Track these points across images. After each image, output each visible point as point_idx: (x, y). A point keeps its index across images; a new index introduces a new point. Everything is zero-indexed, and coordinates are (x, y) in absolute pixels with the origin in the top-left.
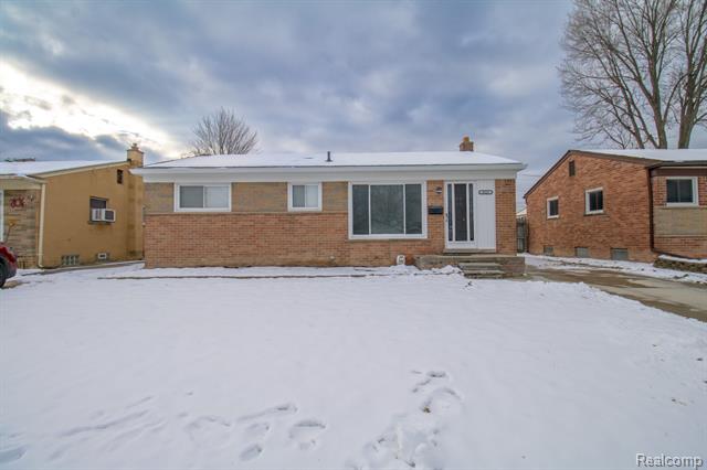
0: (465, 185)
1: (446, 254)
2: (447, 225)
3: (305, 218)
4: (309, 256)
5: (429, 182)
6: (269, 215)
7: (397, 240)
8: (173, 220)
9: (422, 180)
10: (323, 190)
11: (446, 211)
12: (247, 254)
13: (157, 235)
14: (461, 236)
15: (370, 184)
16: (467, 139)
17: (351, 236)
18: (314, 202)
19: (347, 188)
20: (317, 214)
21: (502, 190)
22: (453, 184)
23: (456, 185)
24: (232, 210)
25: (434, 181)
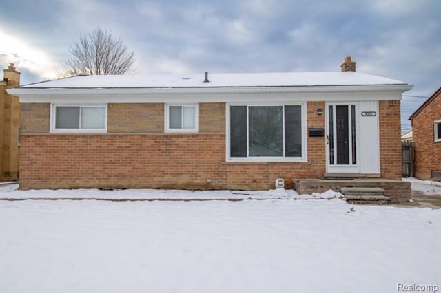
0: (347, 106)
1: (326, 178)
2: (328, 149)
3: (181, 139)
4: (185, 179)
5: (309, 104)
6: (145, 136)
7: (275, 163)
8: (48, 141)
9: (301, 101)
10: (201, 112)
11: (327, 133)
12: (124, 176)
13: (32, 156)
14: (343, 159)
15: (248, 105)
16: (349, 59)
17: (229, 159)
18: (191, 123)
19: (224, 109)
20: (194, 135)
21: (386, 111)
22: (334, 105)
23: (337, 107)
24: (108, 132)
25: (314, 102)
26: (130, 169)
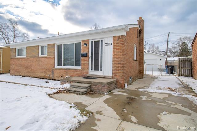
0: (99, 41)
4: (43, 74)
5: (83, 41)
6: (34, 58)
8: (15, 60)
11: (90, 55)
12: (29, 72)
14: (96, 68)
15: (63, 44)
17: (56, 67)
20: (46, 57)
21: (116, 42)
22: (93, 41)
23: (95, 42)
24: (27, 57)
25: (85, 40)
26: (30, 70)
